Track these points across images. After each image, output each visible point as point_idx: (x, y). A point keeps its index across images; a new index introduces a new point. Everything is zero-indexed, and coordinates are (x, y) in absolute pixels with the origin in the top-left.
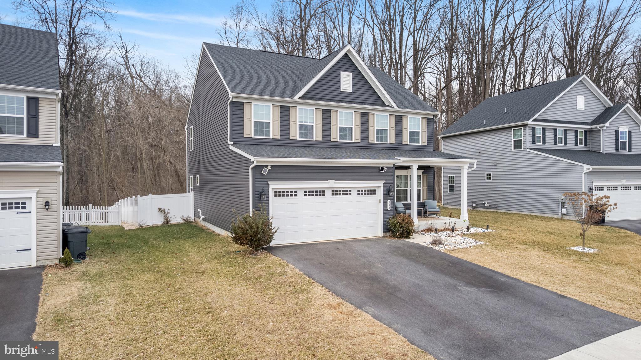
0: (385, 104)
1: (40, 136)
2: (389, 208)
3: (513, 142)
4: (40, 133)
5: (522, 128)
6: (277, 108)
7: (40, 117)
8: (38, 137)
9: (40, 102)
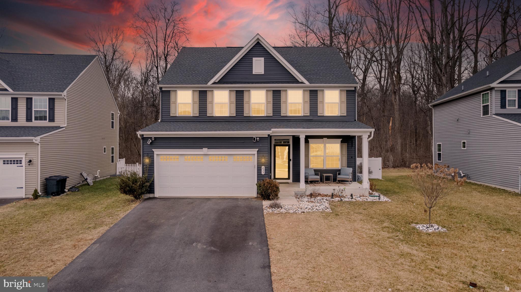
0: (298, 81)
1: (55, 121)
2: (263, 172)
3: (482, 108)
4: (55, 119)
5: (489, 92)
6: (196, 93)
7: (55, 110)
8: (54, 121)
9: (55, 101)
